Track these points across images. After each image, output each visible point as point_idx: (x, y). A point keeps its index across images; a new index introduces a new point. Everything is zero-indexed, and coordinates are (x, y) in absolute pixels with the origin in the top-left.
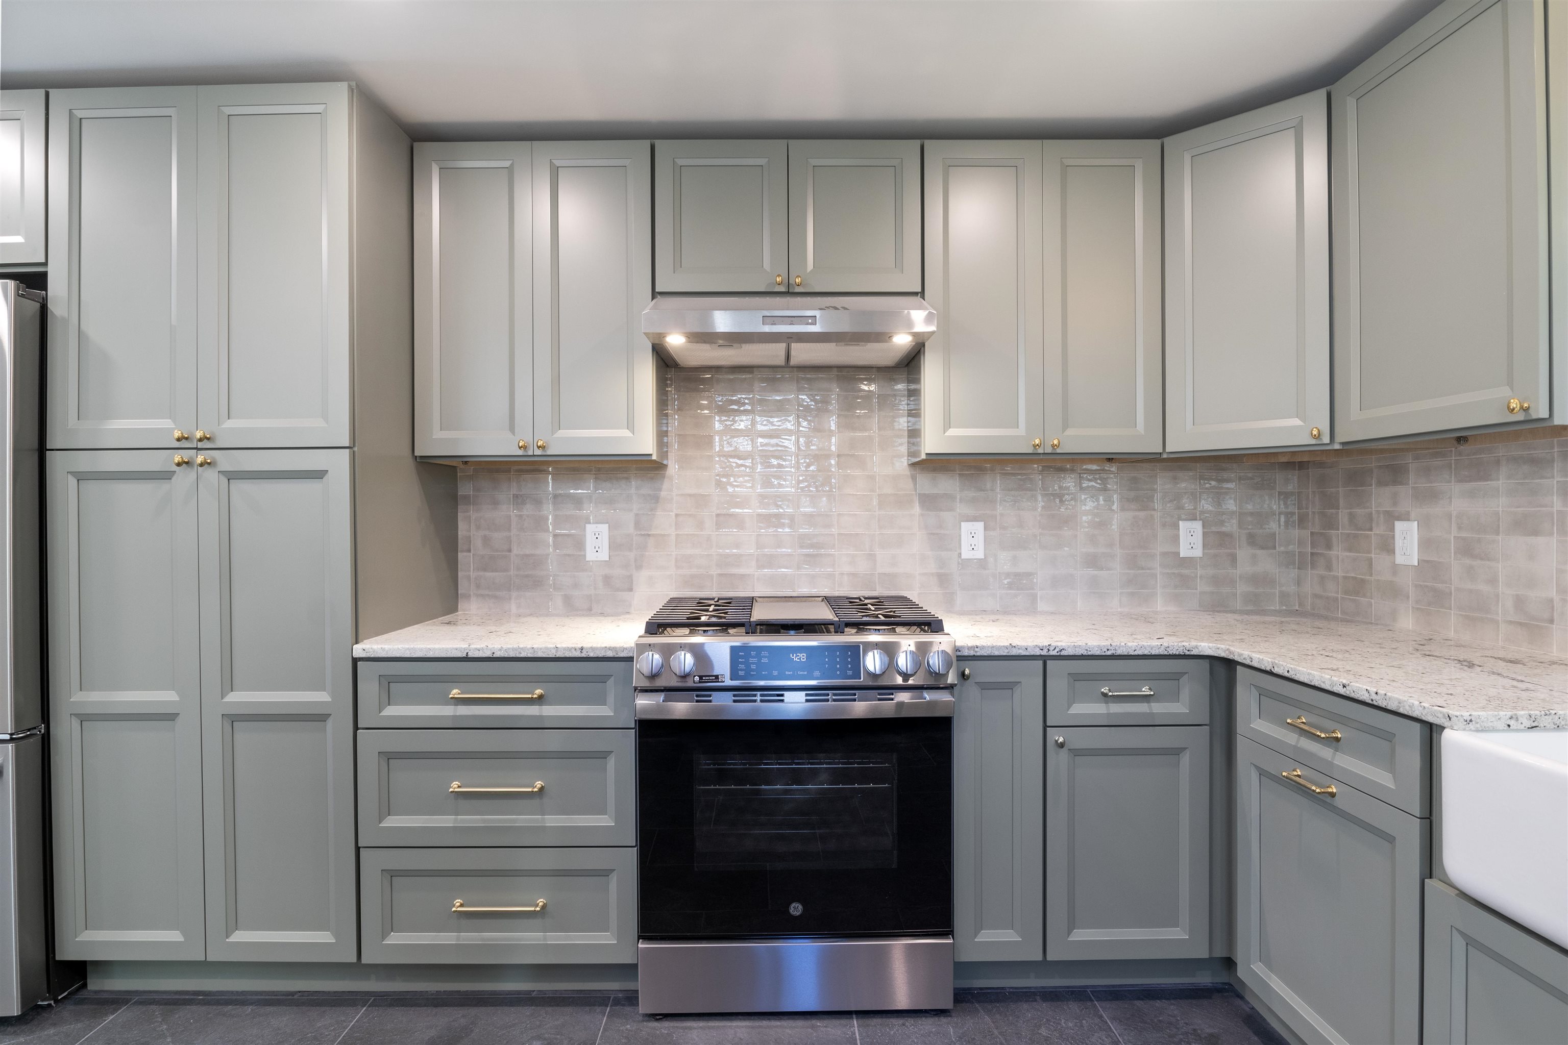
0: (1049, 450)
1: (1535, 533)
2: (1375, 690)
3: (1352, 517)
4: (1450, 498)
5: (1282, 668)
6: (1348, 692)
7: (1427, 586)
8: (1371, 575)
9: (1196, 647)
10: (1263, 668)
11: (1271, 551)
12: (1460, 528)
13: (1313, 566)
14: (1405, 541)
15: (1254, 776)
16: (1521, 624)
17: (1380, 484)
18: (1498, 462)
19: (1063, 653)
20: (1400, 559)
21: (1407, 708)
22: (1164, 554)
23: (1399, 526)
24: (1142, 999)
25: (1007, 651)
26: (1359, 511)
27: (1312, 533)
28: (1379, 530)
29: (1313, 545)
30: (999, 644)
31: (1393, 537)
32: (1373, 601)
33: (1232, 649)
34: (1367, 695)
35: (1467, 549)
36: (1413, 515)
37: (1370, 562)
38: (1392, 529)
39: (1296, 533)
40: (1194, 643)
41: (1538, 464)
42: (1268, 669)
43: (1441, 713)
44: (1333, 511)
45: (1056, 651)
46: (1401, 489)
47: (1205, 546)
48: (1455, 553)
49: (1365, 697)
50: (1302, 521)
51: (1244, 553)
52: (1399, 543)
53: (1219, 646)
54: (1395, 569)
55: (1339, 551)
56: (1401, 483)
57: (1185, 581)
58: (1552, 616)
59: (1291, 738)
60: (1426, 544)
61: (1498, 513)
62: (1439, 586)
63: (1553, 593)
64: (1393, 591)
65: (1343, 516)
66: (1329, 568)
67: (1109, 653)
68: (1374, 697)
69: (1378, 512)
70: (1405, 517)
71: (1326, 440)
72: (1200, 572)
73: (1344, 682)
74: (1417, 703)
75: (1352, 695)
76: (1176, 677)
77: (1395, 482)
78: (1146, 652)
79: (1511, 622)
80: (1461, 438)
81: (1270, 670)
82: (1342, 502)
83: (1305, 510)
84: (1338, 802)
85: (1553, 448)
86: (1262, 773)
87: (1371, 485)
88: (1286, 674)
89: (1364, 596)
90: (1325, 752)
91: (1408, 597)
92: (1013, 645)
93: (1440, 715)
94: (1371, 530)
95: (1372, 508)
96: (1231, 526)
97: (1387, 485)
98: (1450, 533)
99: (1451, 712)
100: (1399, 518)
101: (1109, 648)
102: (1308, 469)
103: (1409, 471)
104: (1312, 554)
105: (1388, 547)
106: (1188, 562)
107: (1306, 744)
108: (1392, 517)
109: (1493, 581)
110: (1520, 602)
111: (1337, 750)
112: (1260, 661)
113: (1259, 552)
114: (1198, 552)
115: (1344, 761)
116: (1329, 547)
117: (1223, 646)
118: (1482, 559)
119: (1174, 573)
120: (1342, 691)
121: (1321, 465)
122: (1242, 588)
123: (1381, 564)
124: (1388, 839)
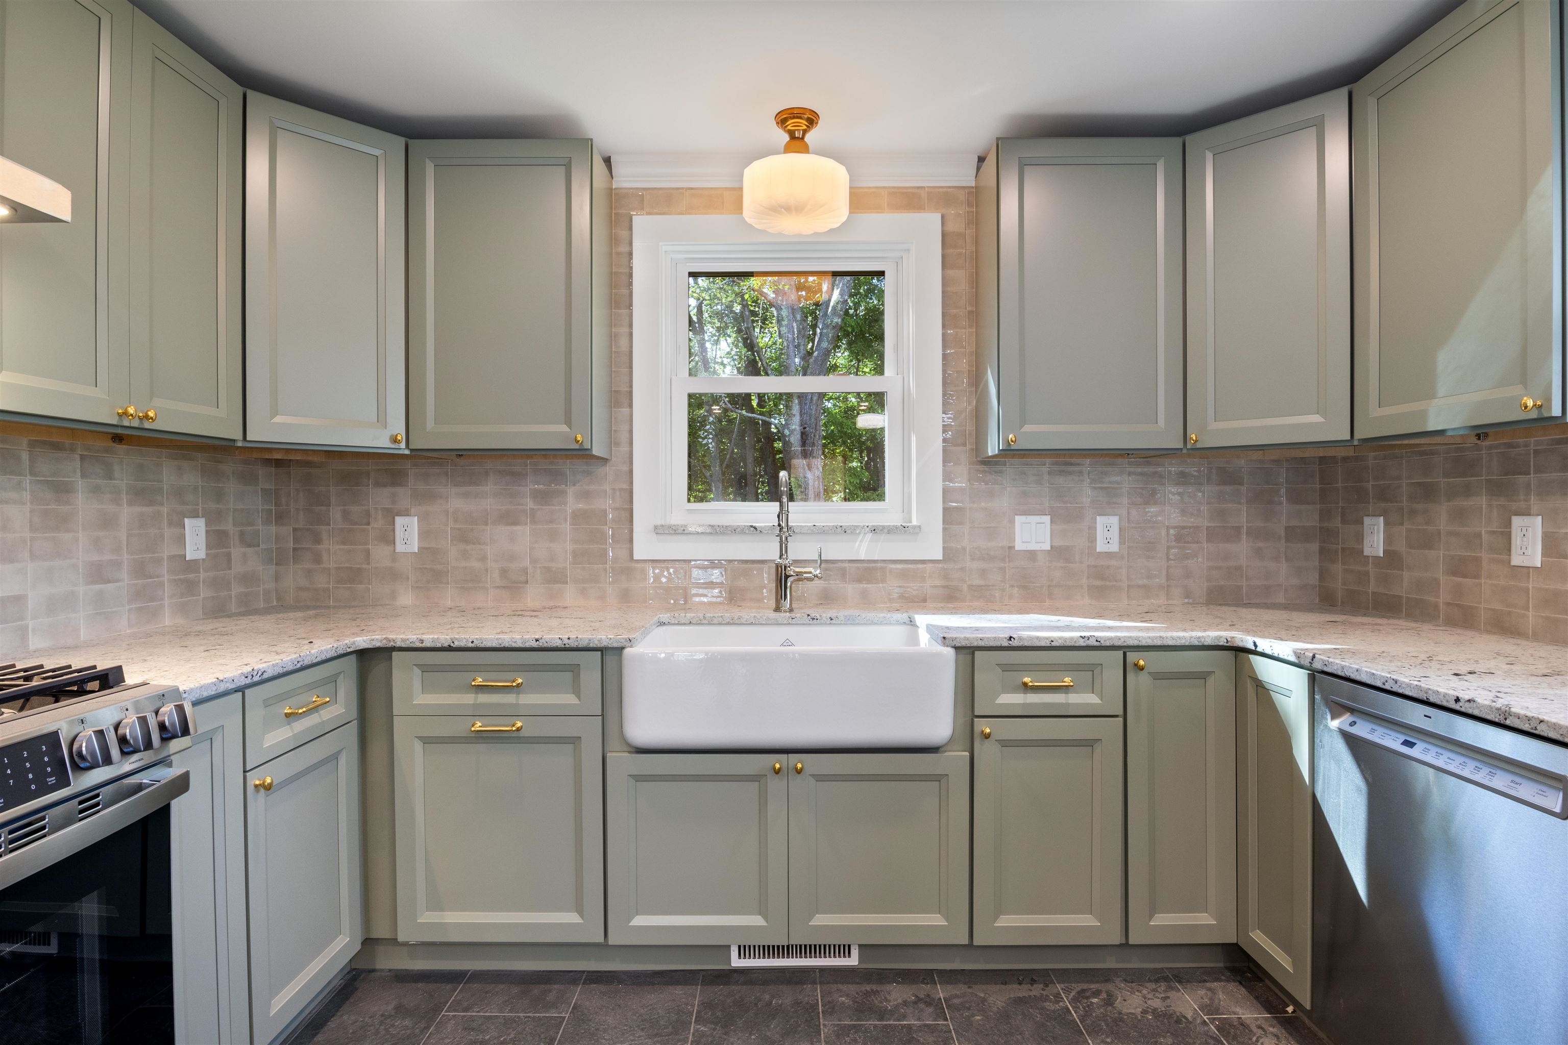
0: (135, 423)
1: (514, 524)
2: (567, 637)
3: (346, 515)
4: (447, 498)
5: (464, 641)
6: (541, 644)
7: (426, 568)
8: (369, 564)
9: (354, 643)
10: (439, 645)
11: (256, 549)
12: (456, 521)
13: (296, 560)
14: (406, 533)
15: (418, 746)
16: (504, 587)
17: (378, 484)
18: (487, 473)
19: (265, 676)
20: (400, 548)
21: (596, 642)
22: (172, 557)
23: (399, 521)
24: (316, 1034)
25: (214, 689)
26: (354, 509)
27: (295, 530)
28: (378, 523)
29: (296, 540)
30: (206, 682)
31: (394, 530)
32: (370, 586)
33: (391, 636)
34: (560, 642)
35: (462, 537)
36: (413, 511)
37: (368, 553)
38: (393, 523)
39: (273, 529)
40: (352, 640)
41: (517, 476)
42: (446, 645)
43: (623, 639)
44: (324, 508)
45: (259, 675)
46: (400, 490)
47: (209, 547)
48: (452, 541)
49: (559, 644)
50: (280, 518)
51: (236, 552)
52: (399, 535)
53: (373, 637)
54: (394, 556)
55: (330, 545)
56: (400, 485)
57: (190, 587)
58: (527, 579)
59: (469, 699)
60: (425, 534)
61: (487, 509)
62: (437, 567)
63: (527, 563)
64: (393, 575)
65: (335, 513)
66: (318, 559)
67: (299, 666)
68: (566, 641)
69: (376, 509)
70: (406, 513)
71: (403, 445)
72: (202, 575)
73: (537, 637)
74: (604, 637)
75: (546, 645)
76: (333, 680)
77: (394, 484)
78: (324, 658)
79: (498, 587)
80: (460, 454)
81: (449, 646)
82: (333, 500)
83: (284, 507)
84: (524, 733)
85: (527, 466)
86: (427, 741)
87: (368, 485)
88: (470, 645)
89: (361, 583)
90: (510, 698)
91: (408, 579)
92: (221, 678)
93: (622, 641)
94: (368, 524)
95: (369, 506)
96: (228, 526)
97: (385, 486)
98: (448, 525)
99: (631, 637)
100: (399, 515)
101: (299, 659)
102: (289, 466)
103: (408, 475)
104: (294, 549)
105: (388, 538)
106: (192, 566)
107: (483, 698)
108: (391, 515)
109: (483, 559)
110: (504, 572)
111: (518, 693)
112: (433, 640)
113: (248, 550)
114: (201, 554)
115: (528, 699)
116: (318, 540)
117: (377, 637)
118: (474, 544)
119: (180, 579)
120: (534, 644)
121: (308, 464)
122: (236, 589)
123: (380, 553)
124: (575, 741)
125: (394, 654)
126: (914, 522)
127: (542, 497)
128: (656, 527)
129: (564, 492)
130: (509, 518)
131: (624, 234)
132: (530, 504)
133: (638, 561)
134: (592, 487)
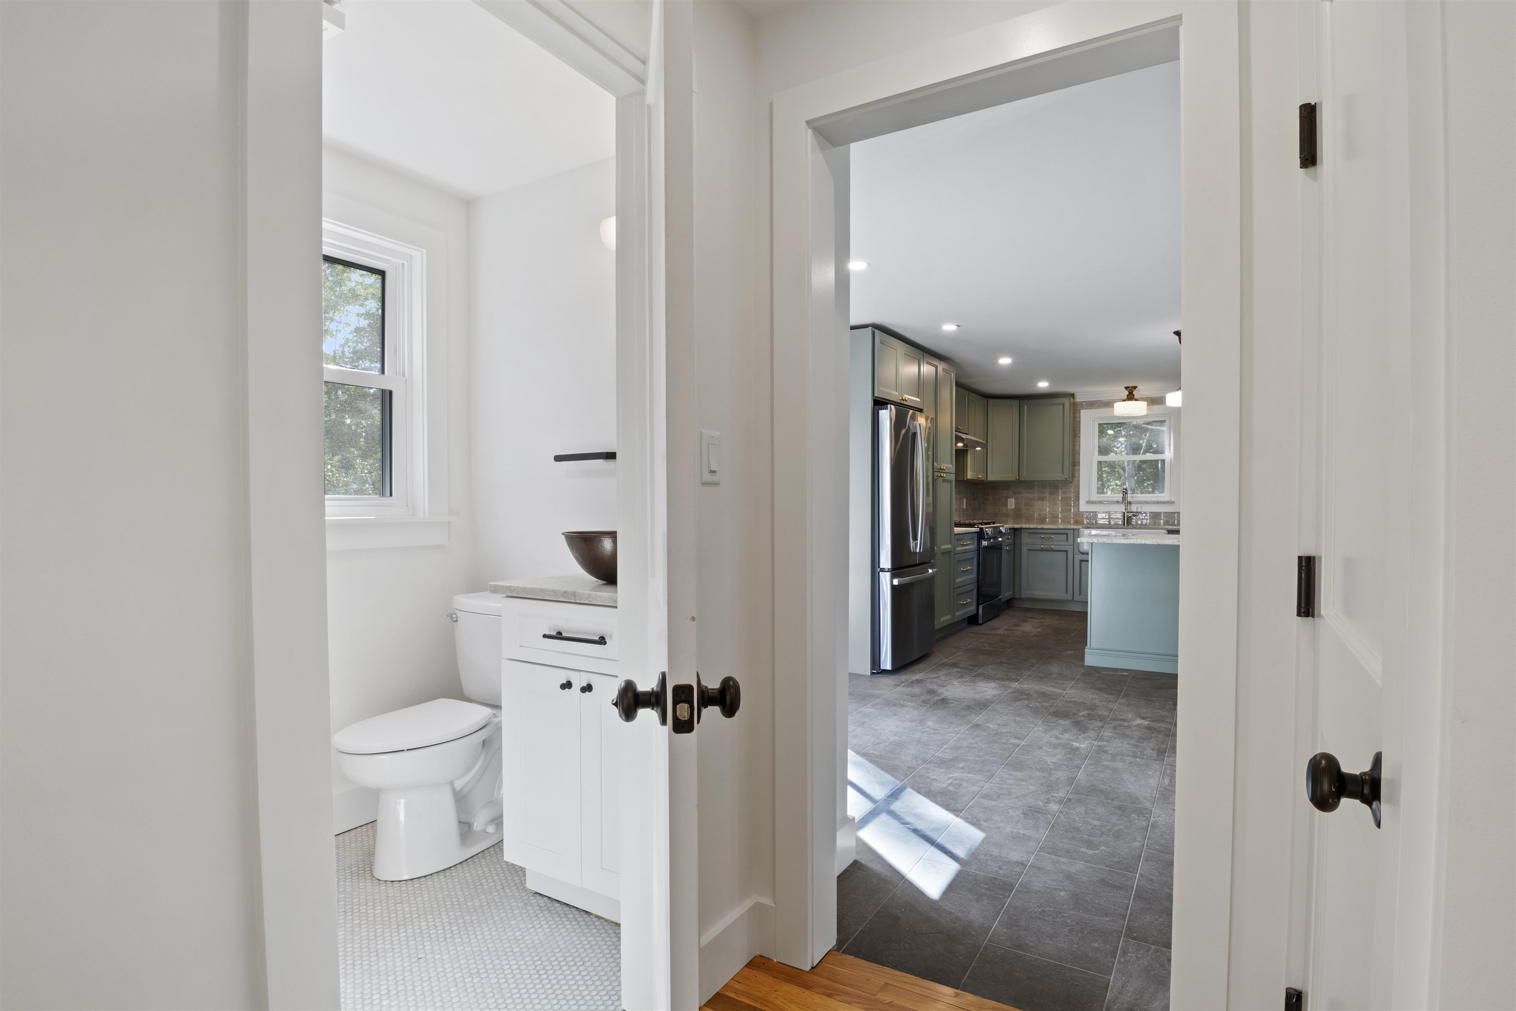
1: (1043, 500)
3: (993, 498)
4: (1023, 494)
6: (1058, 528)
7: (1018, 511)
8: (999, 511)
10: (1033, 529)
12: (1025, 500)
13: (979, 511)
15: (1027, 551)
16: (1039, 519)
17: (1003, 491)
18: (1035, 486)
20: (1009, 507)
23: (1009, 500)
26: (995, 497)
27: (979, 502)
28: (1003, 500)
29: (979, 505)
31: (1007, 503)
35: (1027, 504)
36: (1013, 497)
37: (1000, 506)
38: (1007, 500)
39: (974, 502)
41: (1044, 487)
44: (987, 498)
46: (1009, 492)
48: (1024, 505)
49: (1063, 528)
52: (1009, 504)
54: (1007, 510)
55: (988, 504)
58: (1047, 517)
59: (1041, 540)
60: (1016, 504)
61: (1035, 498)
62: (1020, 513)
63: (1046, 512)
64: (1006, 515)
65: (990, 499)
66: (985, 511)
69: (1001, 497)
70: (1010, 498)
73: (1057, 526)
75: (1060, 529)
77: (1007, 491)
79: (1037, 519)
81: (1036, 529)
82: (990, 495)
83: (977, 498)
84: (1053, 549)
85: (1047, 484)
86: (1029, 550)
87: (1000, 491)
88: (1041, 528)
89: (997, 517)
90: (1050, 541)
91: (1011, 516)
94: (1000, 501)
95: (999, 497)
97: (1005, 491)
98: (1023, 501)
102: (978, 484)
103: (1011, 489)
104: (979, 508)
105: (1006, 505)
107: (1043, 540)
108: (1007, 498)
109: (1033, 511)
110: (1039, 515)
112: (1032, 527)
115: (1055, 542)
116: (985, 505)
118: (1030, 506)
123: (1003, 509)
124: (1067, 551)
125: (1023, 530)
126: (1173, 500)
127: (1052, 493)
128: (1087, 502)
129: (1059, 492)
130: (1042, 499)
131: (1078, 415)
132: (1048, 495)
133: (1081, 512)
134: (1066, 490)
